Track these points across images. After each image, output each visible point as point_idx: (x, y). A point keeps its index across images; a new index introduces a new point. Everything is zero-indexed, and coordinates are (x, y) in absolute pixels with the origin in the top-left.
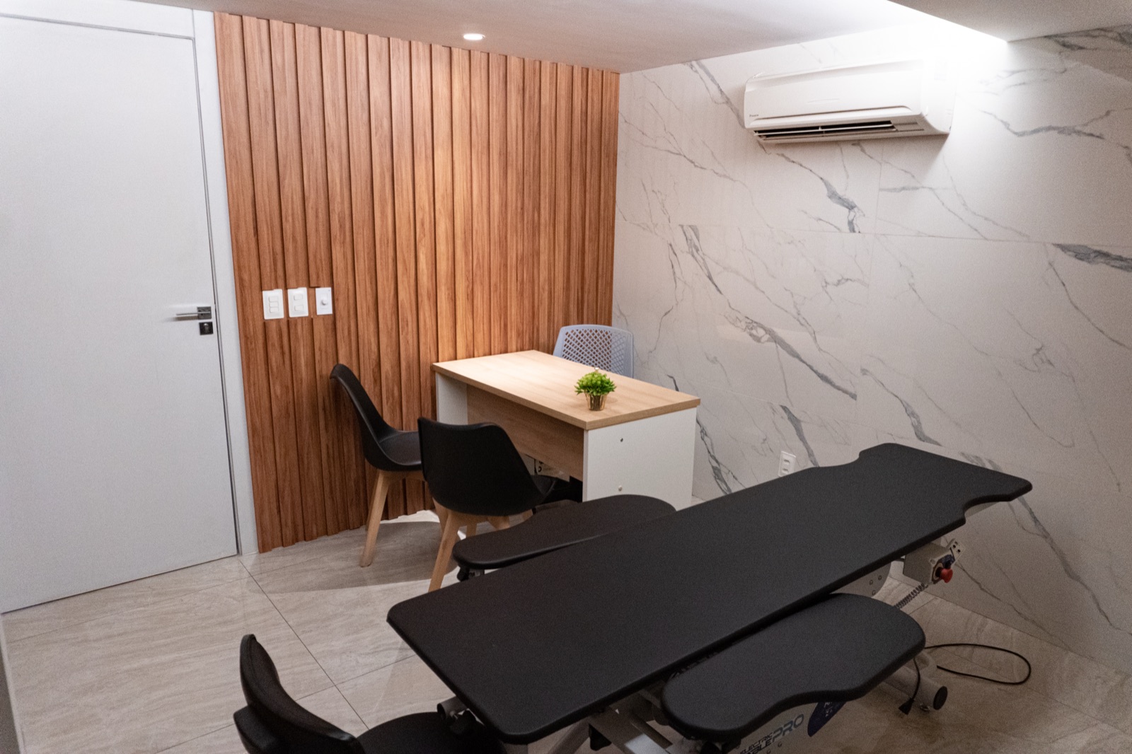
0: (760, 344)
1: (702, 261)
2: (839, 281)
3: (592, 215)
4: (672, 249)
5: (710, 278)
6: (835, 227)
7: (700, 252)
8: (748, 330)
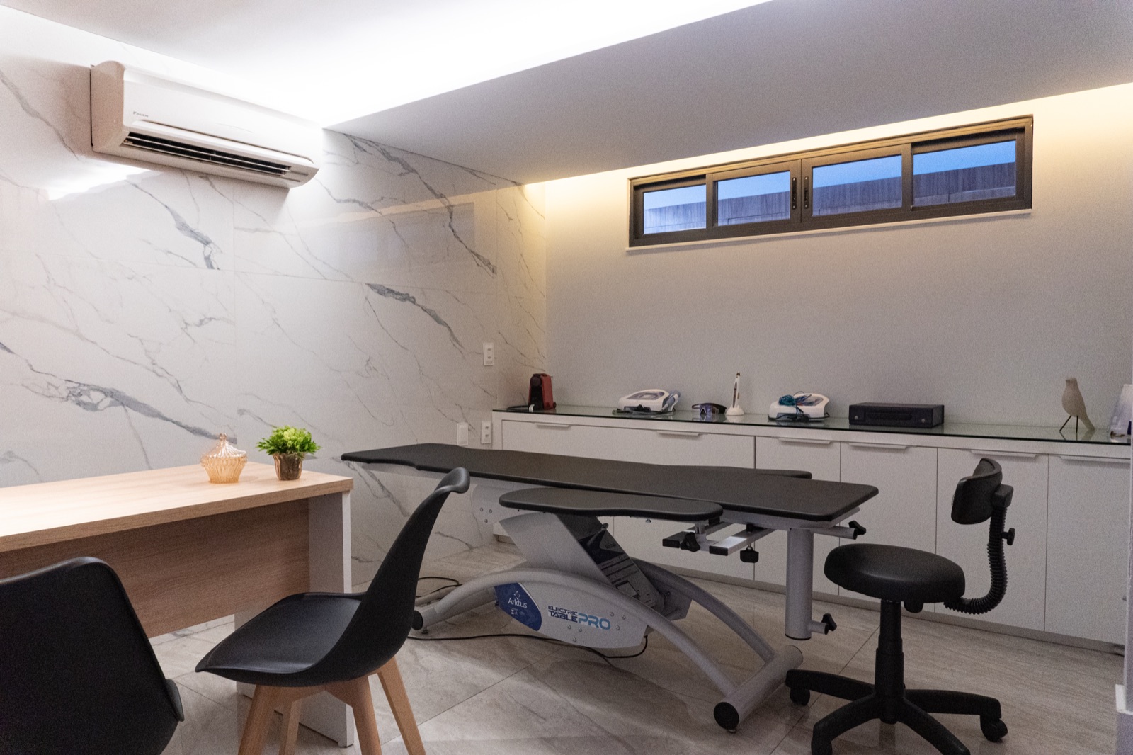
0: (97, 412)
2: (201, 321)
6: (190, 262)
8: (73, 398)
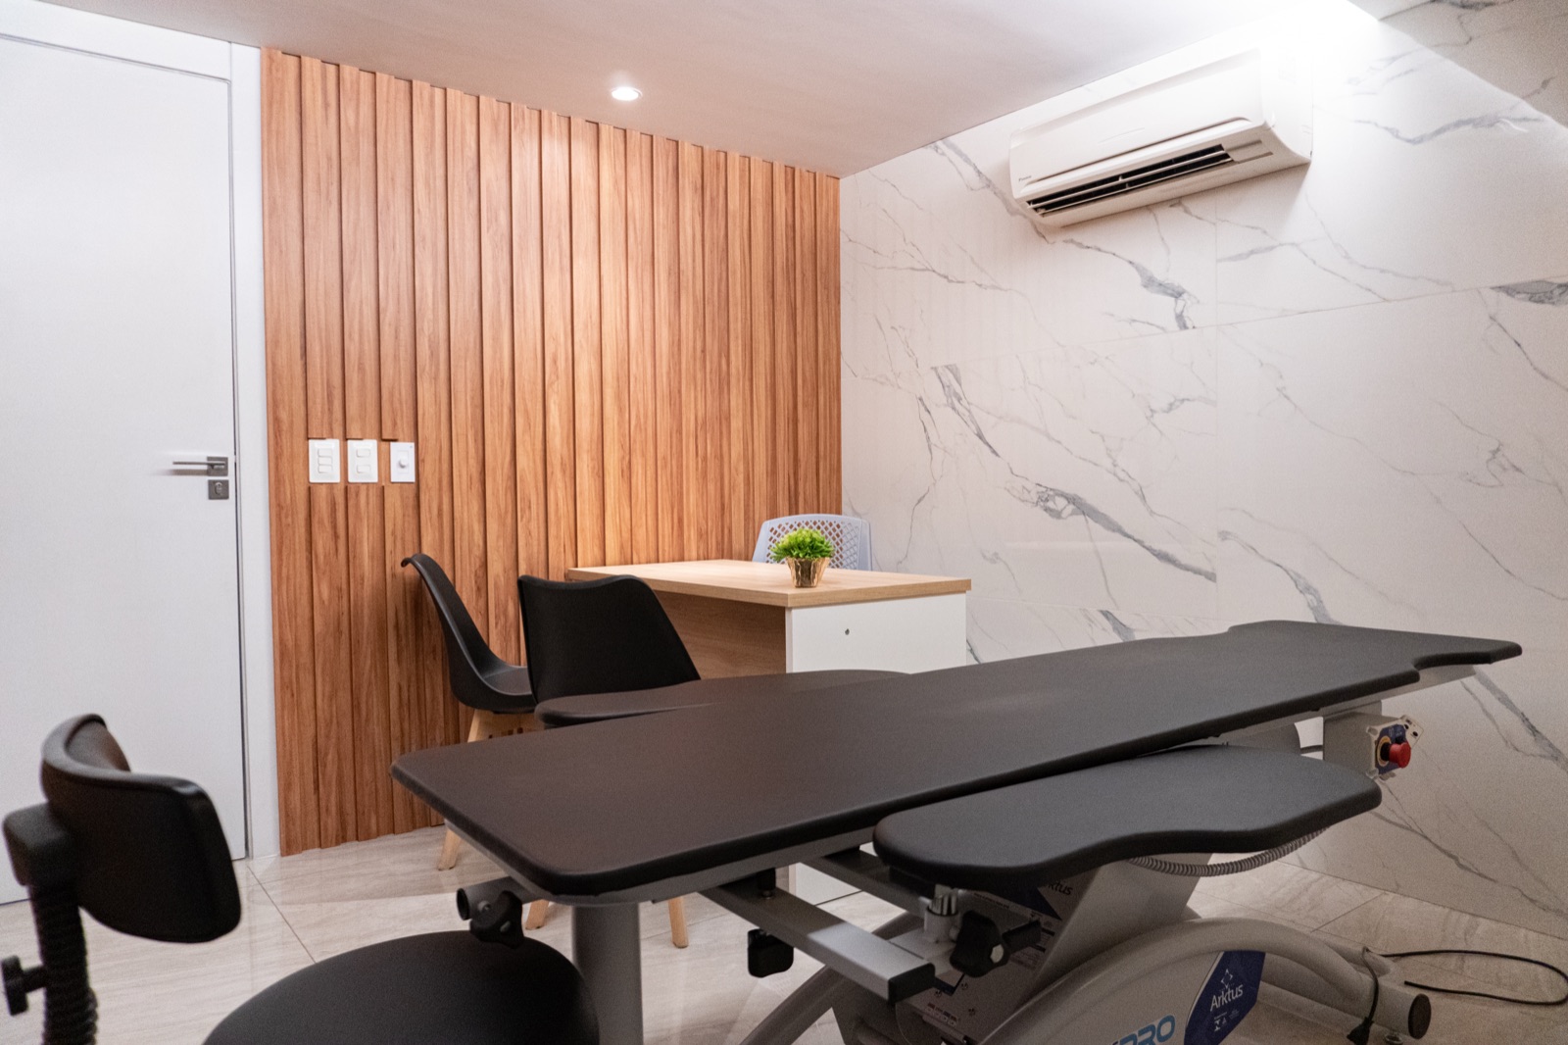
0: (1061, 521)
1: (967, 413)
2: (1171, 405)
3: (807, 368)
4: (924, 404)
5: (980, 436)
6: (1158, 327)
7: (964, 402)
8: (1042, 504)
